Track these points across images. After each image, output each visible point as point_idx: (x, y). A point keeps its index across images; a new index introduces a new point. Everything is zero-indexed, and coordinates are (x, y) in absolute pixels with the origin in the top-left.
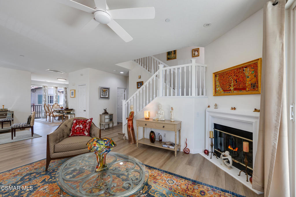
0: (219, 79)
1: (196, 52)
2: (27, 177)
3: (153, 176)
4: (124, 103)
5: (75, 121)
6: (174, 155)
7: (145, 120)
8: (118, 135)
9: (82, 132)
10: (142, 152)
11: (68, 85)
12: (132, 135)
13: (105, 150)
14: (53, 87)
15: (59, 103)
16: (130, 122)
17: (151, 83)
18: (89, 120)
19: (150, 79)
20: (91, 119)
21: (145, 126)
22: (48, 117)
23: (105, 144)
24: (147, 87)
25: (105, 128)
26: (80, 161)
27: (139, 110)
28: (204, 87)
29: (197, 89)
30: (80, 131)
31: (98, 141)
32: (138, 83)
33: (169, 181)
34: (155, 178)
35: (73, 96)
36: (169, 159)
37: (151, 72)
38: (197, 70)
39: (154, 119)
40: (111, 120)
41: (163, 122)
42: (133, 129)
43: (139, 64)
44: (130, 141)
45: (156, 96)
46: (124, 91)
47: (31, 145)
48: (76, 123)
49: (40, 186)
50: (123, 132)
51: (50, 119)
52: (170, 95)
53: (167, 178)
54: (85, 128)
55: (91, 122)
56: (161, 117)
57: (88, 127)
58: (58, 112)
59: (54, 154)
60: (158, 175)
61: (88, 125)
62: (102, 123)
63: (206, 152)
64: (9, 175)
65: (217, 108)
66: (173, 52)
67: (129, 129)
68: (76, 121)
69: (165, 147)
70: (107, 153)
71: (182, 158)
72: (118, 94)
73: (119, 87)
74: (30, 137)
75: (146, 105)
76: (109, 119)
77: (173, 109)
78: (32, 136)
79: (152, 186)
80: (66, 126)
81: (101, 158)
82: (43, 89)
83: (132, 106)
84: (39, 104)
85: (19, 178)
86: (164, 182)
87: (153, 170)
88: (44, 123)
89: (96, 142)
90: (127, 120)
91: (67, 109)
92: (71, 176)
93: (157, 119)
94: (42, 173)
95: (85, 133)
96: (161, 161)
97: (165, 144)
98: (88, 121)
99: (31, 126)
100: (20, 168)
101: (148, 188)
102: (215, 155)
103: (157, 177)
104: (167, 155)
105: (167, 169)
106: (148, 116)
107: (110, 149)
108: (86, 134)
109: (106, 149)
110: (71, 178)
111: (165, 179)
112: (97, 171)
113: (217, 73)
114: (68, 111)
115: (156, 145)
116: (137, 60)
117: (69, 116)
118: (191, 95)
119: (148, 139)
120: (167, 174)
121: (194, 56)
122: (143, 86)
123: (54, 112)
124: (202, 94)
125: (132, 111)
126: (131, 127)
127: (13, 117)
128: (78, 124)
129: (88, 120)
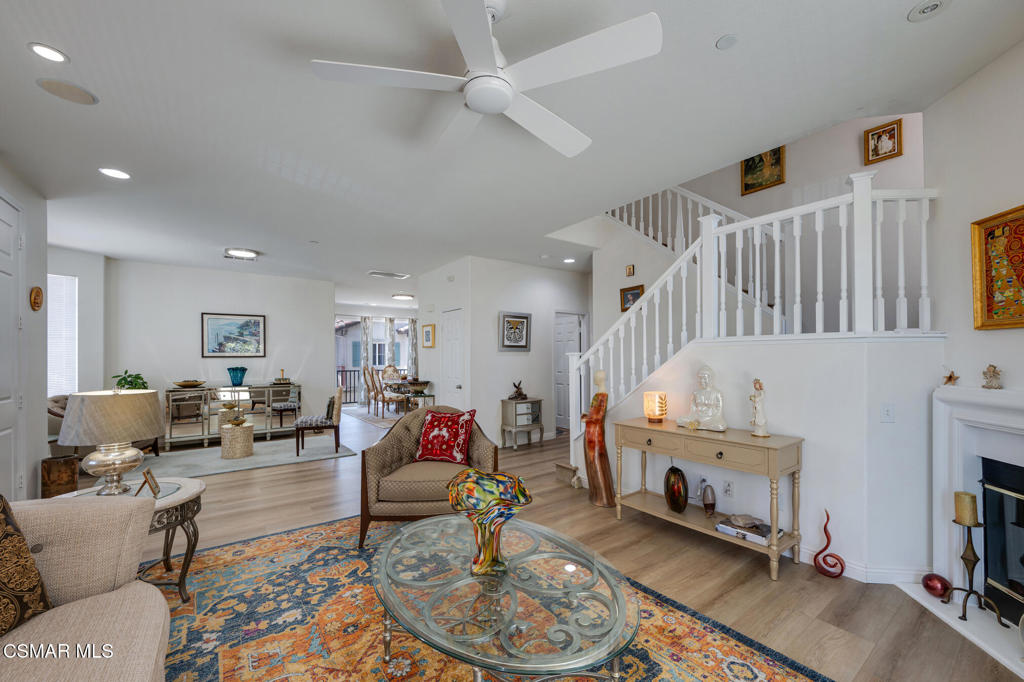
0: (1008, 249)
1: (885, 138)
2: (320, 556)
3: (671, 631)
4: (575, 362)
5: (429, 417)
6: (768, 572)
7: (647, 426)
8: (555, 469)
9: (445, 450)
10: (634, 538)
11: (416, 311)
12: (600, 474)
13: (497, 512)
14: (384, 320)
15: (399, 365)
16: (595, 430)
17: (670, 288)
18: (467, 417)
19: (668, 277)
20: (473, 413)
21: (647, 448)
22: (373, 401)
23: (501, 493)
24: (654, 305)
25: (519, 444)
26: (435, 536)
27: (628, 389)
28: (924, 292)
29: (881, 302)
30: (441, 446)
31: (480, 481)
32: (624, 292)
33: (734, 667)
34: (676, 641)
35: (429, 344)
36: (743, 583)
37: (673, 250)
38: (880, 218)
39: (680, 422)
40: (536, 418)
41: (721, 437)
42: (603, 455)
43: (629, 223)
44: (593, 494)
45: (691, 336)
46: (577, 323)
47: (332, 475)
48: (431, 423)
49: (344, 585)
50: (573, 463)
51: (377, 408)
52: (749, 330)
53: (726, 654)
54: (456, 439)
55: (471, 421)
56: (711, 418)
57: (462, 437)
58: (394, 391)
59: (377, 505)
60: (691, 632)
61: (462, 431)
62: (508, 429)
63: (937, 586)
64: (287, 543)
65: (1001, 388)
66: (768, 160)
67: (591, 454)
68: (433, 416)
69: (728, 533)
70: (504, 522)
71: (803, 589)
72: (559, 334)
73: (561, 308)
74: (330, 453)
75: (651, 370)
76: (530, 417)
77: (765, 386)
78: (337, 451)
79: (665, 668)
80: (407, 429)
81: (487, 534)
82: (363, 324)
83: (601, 375)
84: (354, 366)
85: (305, 553)
86: (712, 663)
87: (670, 611)
88: (363, 418)
89: (474, 482)
90: (584, 420)
91: (415, 382)
92: (416, 574)
93: (691, 423)
94: (353, 553)
95: (455, 454)
96: (710, 585)
97: (728, 521)
98: (462, 418)
99: (335, 424)
100: (309, 529)
101: (647, 671)
102: (992, 609)
103: (686, 642)
104: (735, 567)
105: (733, 621)
106: (658, 413)
107: (510, 509)
108: (459, 456)
109: (499, 509)
110: (415, 579)
111: (720, 656)
112: (475, 571)
113: (993, 223)
114: (418, 388)
115: (693, 522)
116: (621, 209)
117: (420, 401)
118: (850, 328)
119: (659, 496)
120: (728, 640)
121: (870, 156)
122: (642, 302)
123: (386, 388)
124: (914, 322)
125: (602, 390)
126: (596, 446)
127: (299, 399)
128: (436, 426)
129: (464, 414)
